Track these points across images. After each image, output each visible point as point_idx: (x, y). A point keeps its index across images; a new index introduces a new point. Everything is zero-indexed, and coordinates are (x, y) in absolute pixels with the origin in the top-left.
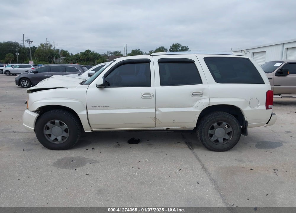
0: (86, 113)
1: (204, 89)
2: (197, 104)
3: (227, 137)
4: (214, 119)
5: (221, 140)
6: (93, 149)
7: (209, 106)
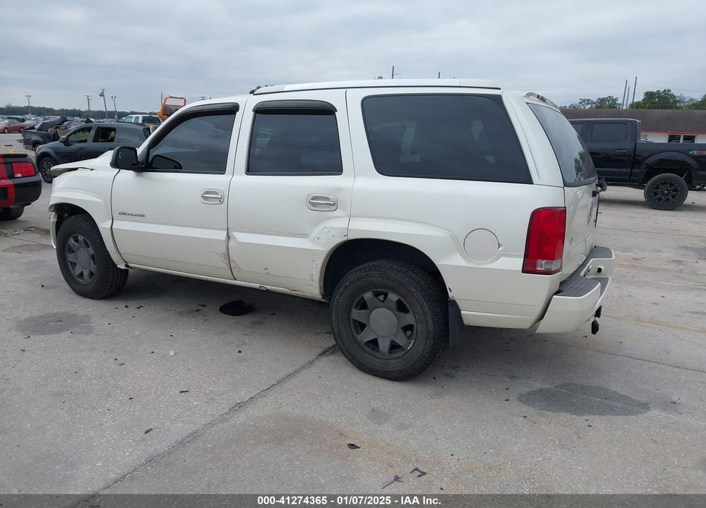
0: (110, 227)
1: (340, 189)
2: (318, 230)
3: (401, 340)
4: (361, 278)
5: (384, 345)
6: (126, 307)
7: (345, 239)
